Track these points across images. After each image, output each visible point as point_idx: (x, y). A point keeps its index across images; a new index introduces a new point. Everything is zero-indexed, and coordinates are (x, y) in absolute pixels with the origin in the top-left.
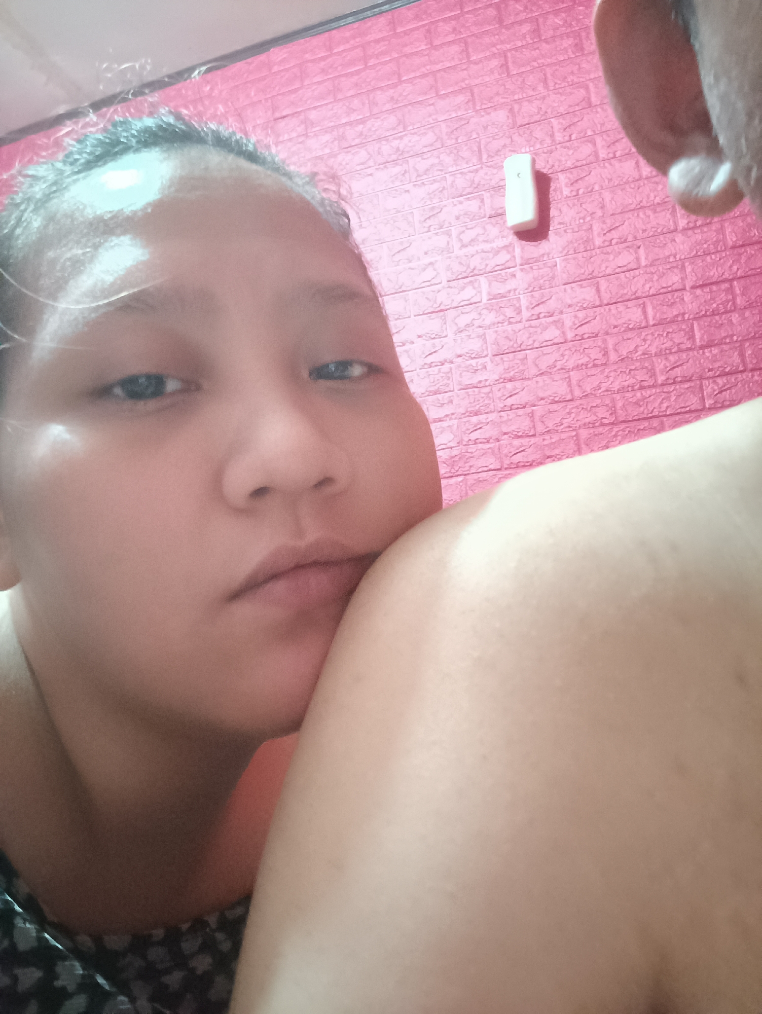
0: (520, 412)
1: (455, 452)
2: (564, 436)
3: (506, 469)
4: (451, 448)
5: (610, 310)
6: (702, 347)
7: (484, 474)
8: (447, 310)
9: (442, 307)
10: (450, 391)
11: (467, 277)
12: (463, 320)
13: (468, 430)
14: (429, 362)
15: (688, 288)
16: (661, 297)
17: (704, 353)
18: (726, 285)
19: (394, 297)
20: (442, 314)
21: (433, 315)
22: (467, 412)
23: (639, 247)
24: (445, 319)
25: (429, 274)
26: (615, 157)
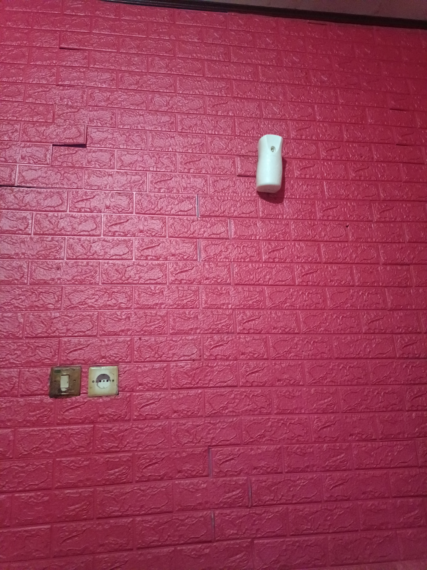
0: (257, 337)
1: (196, 364)
2: (292, 363)
3: (242, 386)
4: (194, 360)
5: (327, 267)
6: (391, 310)
7: (223, 390)
8: (199, 238)
9: (195, 235)
10: (196, 308)
11: (219, 216)
12: (212, 251)
13: (211, 345)
14: (179, 279)
15: (381, 264)
16: (365, 266)
17: (393, 313)
18: (405, 267)
19: (153, 217)
20: (195, 240)
21: (187, 240)
22: (210, 328)
23: (347, 226)
24: (196, 245)
25: (186, 206)
26: (331, 160)
